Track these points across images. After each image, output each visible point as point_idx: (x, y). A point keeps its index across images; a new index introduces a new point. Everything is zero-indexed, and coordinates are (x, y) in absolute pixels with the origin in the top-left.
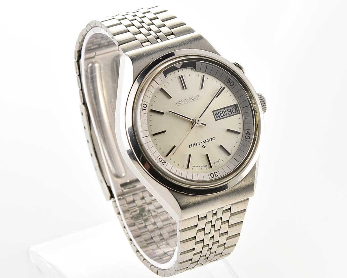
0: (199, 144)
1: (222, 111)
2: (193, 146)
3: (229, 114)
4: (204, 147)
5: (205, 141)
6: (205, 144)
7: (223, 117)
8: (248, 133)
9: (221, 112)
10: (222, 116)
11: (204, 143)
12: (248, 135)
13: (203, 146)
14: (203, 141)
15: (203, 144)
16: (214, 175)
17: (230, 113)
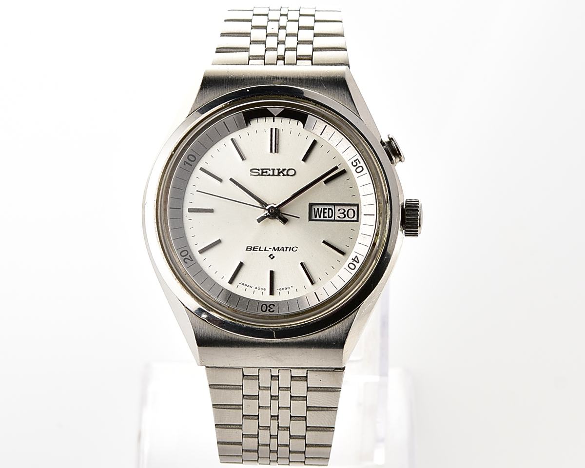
0: (265, 250)
1: (329, 209)
2: (253, 250)
3: (339, 217)
4: (272, 257)
5: (278, 248)
6: (275, 253)
7: (327, 219)
8: (356, 259)
9: (326, 209)
10: (326, 217)
11: (275, 250)
12: (355, 263)
13: (271, 255)
14: (274, 248)
15: (271, 252)
16: (268, 308)
17: (342, 216)
